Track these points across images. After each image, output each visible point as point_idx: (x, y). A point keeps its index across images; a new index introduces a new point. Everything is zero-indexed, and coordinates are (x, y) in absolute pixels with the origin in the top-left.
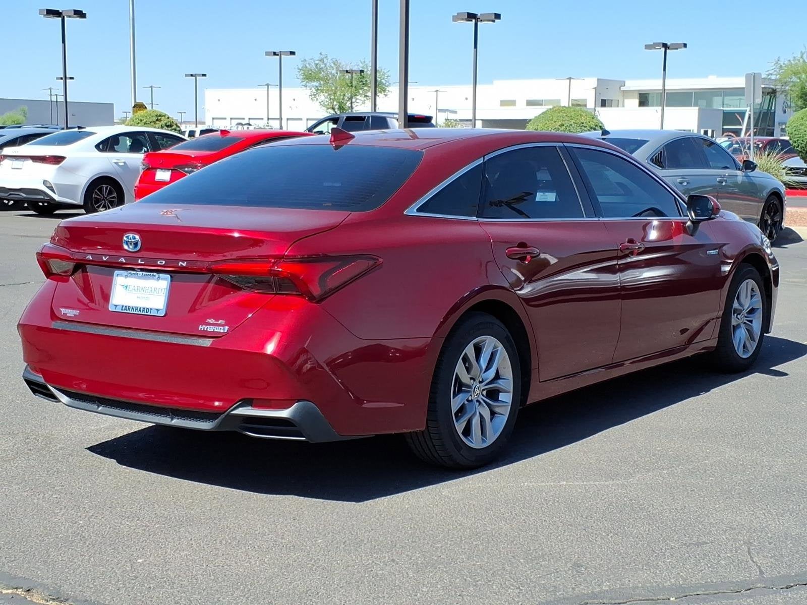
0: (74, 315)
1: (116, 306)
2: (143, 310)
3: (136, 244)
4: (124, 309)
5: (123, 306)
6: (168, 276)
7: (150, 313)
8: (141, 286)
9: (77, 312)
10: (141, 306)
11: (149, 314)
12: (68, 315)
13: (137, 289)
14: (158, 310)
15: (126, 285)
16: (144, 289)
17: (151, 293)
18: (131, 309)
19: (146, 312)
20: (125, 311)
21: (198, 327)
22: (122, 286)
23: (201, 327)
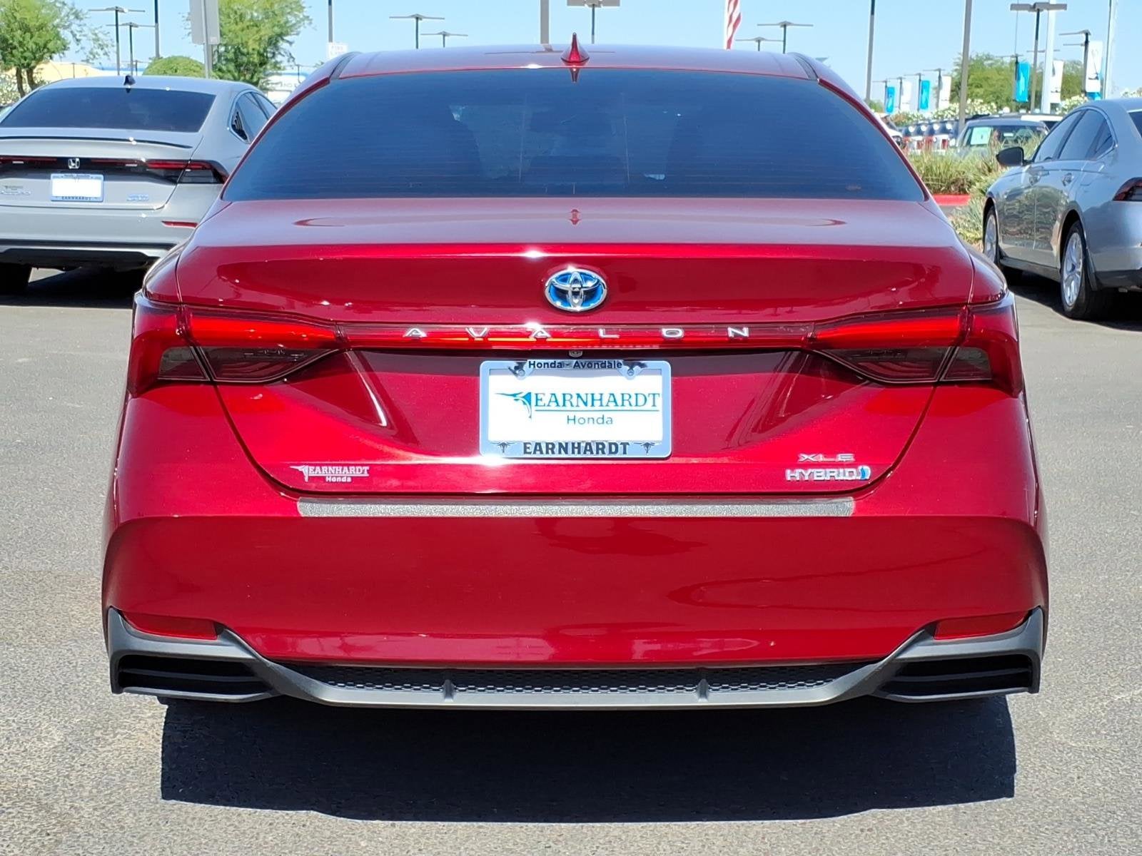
0: (352, 478)
2: (596, 449)
3: (591, 294)
4: (531, 450)
6: (665, 365)
7: (625, 453)
8: (573, 392)
10: (599, 439)
11: (620, 455)
12: (329, 479)
13: (561, 401)
14: (647, 445)
16: (590, 400)
18: (557, 450)
19: (612, 452)
21: (784, 475)
22: (514, 395)
23: (790, 475)
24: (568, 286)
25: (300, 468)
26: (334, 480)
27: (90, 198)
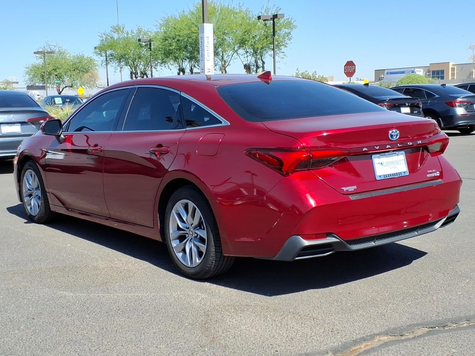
0: (354, 189)
1: (380, 176)
2: (397, 175)
4: (385, 177)
5: (384, 175)
6: (403, 152)
8: (389, 161)
9: (355, 187)
10: (397, 172)
11: (401, 176)
12: (349, 190)
13: (388, 164)
14: (404, 172)
15: (381, 163)
16: (392, 163)
17: (396, 164)
18: (390, 176)
19: (399, 175)
20: (387, 178)
21: (427, 176)
22: (379, 163)
23: (428, 176)
24: (393, 134)
25: (343, 188)
26: (350, 190)
27: (17, 132)
